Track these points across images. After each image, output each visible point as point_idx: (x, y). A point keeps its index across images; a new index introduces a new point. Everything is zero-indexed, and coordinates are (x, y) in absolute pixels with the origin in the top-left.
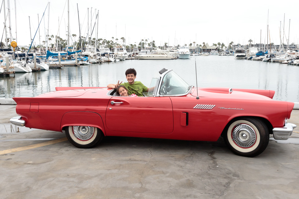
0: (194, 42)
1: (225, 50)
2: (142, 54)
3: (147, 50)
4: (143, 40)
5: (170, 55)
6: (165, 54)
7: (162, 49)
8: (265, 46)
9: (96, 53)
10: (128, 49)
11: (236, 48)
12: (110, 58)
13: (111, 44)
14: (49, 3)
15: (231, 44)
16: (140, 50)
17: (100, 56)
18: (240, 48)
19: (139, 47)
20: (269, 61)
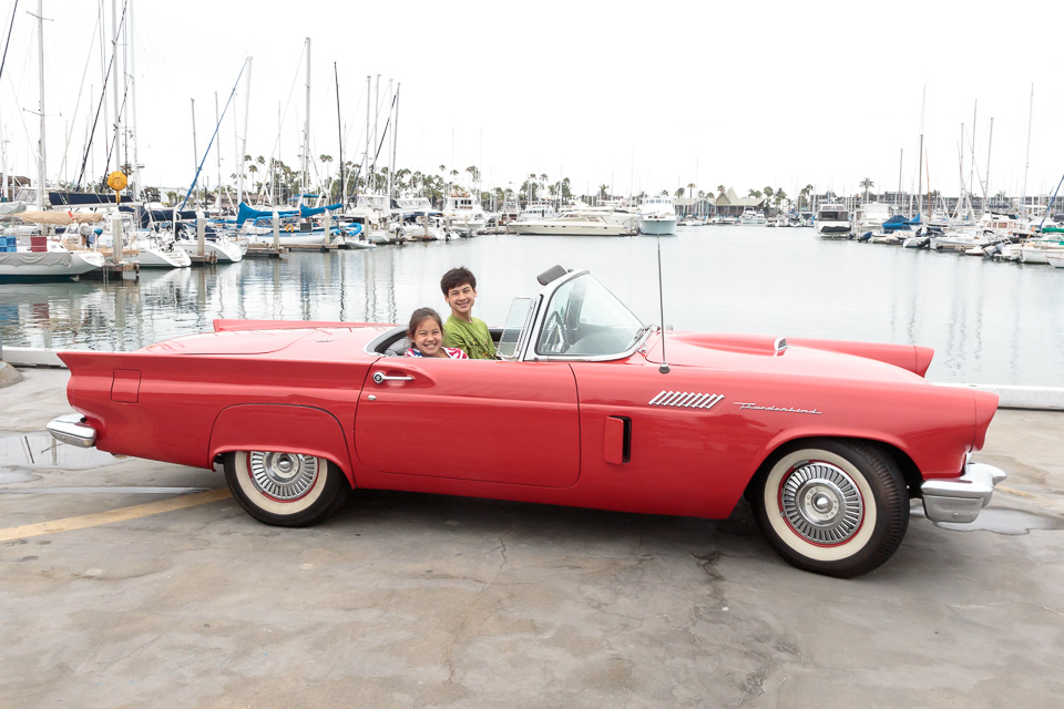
0: (691, 185)
1: (786, 210)
2: (530, 219)
3: (545, 207)
4: (533, 176)
5: (615, 222)
6: (599, 218)
7: (590, 204)
8: (912, 198)
9: (388, 212)
10: (486, 203)
11: (822, 206)
12: (430, 229)
13: (437, 185)
14: (250, 59)
15: (805, 191)
16: (523, 206)
17: (401, 221)
18: (832, 205)
19: (521, 198)
20: (924, 246)
